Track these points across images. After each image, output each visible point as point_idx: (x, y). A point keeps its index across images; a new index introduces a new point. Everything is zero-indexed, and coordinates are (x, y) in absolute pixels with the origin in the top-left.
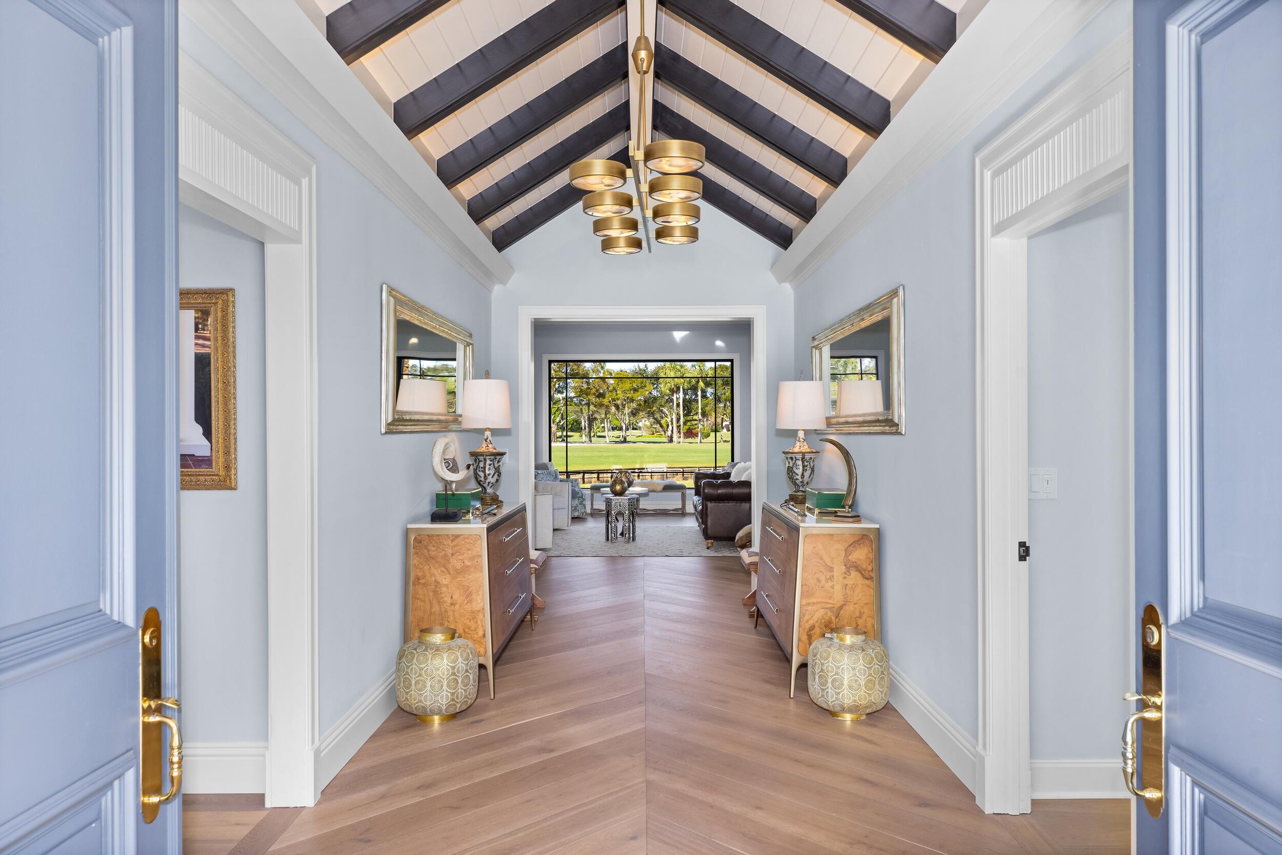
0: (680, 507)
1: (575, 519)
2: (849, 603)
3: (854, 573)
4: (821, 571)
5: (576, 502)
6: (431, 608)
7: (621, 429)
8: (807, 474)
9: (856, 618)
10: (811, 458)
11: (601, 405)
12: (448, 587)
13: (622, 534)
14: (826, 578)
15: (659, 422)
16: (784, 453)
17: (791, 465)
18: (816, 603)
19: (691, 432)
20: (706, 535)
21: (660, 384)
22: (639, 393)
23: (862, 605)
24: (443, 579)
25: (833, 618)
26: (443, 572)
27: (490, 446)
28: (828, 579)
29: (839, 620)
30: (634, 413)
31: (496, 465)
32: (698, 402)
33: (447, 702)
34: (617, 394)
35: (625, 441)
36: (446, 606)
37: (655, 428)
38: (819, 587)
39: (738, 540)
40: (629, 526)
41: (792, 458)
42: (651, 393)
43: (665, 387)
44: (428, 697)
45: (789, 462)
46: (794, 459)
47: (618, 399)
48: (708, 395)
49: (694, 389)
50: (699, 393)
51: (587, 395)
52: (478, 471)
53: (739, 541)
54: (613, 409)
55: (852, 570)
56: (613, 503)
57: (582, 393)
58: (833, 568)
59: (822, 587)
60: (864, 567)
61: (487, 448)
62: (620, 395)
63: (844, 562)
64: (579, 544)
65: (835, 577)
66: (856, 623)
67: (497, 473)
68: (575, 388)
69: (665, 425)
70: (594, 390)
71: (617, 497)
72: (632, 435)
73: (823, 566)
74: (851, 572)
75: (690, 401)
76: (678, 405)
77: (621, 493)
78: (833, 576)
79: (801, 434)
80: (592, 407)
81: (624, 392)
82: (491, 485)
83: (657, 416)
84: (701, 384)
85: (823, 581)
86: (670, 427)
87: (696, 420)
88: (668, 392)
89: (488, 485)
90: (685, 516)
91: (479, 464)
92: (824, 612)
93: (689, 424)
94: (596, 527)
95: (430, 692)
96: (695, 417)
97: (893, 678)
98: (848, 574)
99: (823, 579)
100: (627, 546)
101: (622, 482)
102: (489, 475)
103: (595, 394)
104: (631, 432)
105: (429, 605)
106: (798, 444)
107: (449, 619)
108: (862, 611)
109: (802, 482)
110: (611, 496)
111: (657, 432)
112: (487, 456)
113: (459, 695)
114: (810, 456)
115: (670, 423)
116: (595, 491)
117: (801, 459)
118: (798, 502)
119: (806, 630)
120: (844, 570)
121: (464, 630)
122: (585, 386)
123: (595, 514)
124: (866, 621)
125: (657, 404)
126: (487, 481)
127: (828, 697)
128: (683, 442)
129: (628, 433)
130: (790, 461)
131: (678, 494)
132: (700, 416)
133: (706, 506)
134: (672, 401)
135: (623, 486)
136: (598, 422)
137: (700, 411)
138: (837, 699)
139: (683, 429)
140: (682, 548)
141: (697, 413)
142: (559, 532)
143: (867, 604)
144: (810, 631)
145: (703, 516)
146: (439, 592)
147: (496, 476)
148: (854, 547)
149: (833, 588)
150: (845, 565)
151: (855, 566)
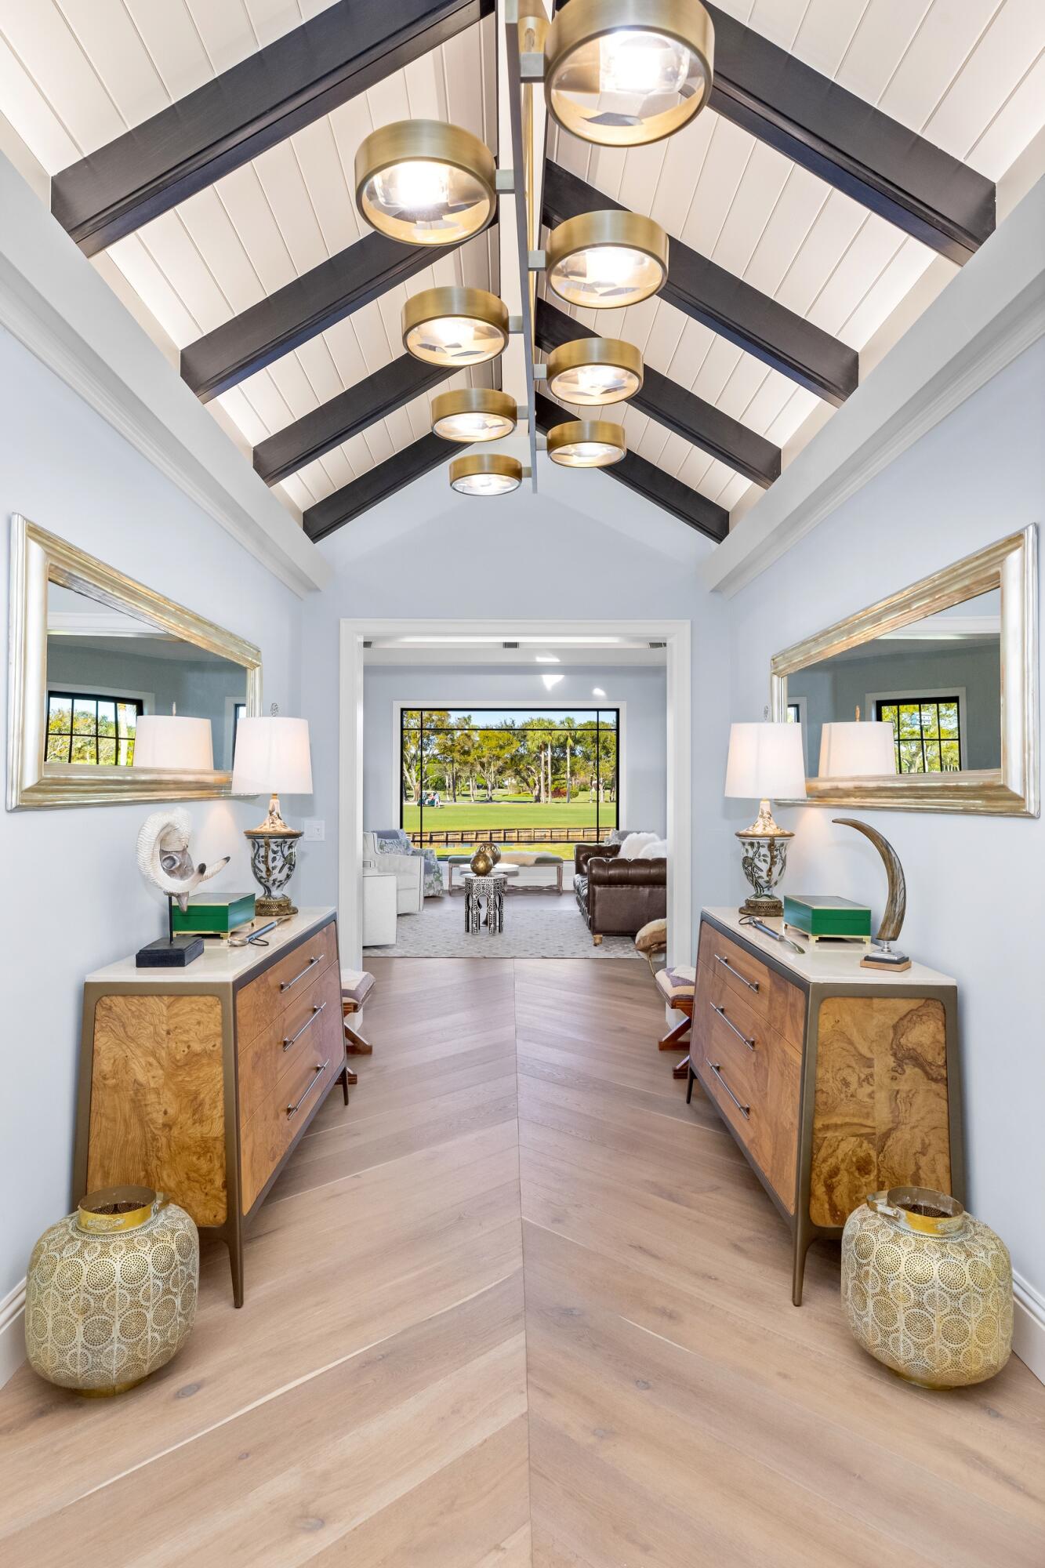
0: (555, 883)
1: (430, 899)
2: (903, 1127)
3: (910, 1070)
4: (849, 1066)
5: (431, 878)
6: (127, 1133)
7: (486, 788)
8: (776, 869)
9: (915, 1154)
10: (782, 845)
11: (466, 763)
12: (159, 1094)
13: (486, 922)
14: (859, 1078)
15: (525, 780)
16: (739, 835)
17: (750, 854)
18: (842, 1125)
19: (559, 791)
20: (593, 928)
21: (528, 741)
22: (506, 750)
23: (926, 1130)
24: (151, 1079)
25: (873, 1154)
26: (151, 1065)
27: (278, 822)
28: (864, 1081)
29: (885, 1157)
30: (500, 772)
31: (286, 853)
32: (566, 759)
33: (121, 1363)
34: (482, 752)
35: (491, 800)
36: (156, 1128)
37: (522, 787)
38: (847, 1096)
39: (639, 941)
40: (495, 914)
41: (752, 844)
42: (517, 751)
43: (532, 745)
44: (79, 1358)
45: (747, 850)
46: (756, 845)
47: (484, 757)
48: (577, 753)
49: (563, 746)
50: (568, 751)
51: (451, 752)
52: (257, 861)
53: (641, 942)
54: (479, 768)
55: (906, 1064)
56: (475, 885)
57: (446, 750)
58: (873, 1059)
59: (852, 1096)
60: (930, 1058)
61: (272, 825)
62: (486, 752)
63: (892, 1048)
64: (431, 937)
65: (875, 1077)
66: (917, 1164)
67: (288, 866)
68: (439, 744)
69: (532, 784)
70: (459, 747)
71: (480, 878)
72: (497, 793)
73: (853, 1056)
74: (905, 1067)
75: (558, 760)
76: (546, 763)
77: (485, 873)
78: (872, 1075)
79: (765, 807)
80: (456, 765)
81: (490, 749)
82: (277, 884)
83: (524, 774)
84: (570, 742)
85: (854, 1085)
86: (537, 787)
87: (564, 779)
88: (535, 749)
89: (274, 884)
90: (561, 895)
91: (258, 850)
92: (857, 1143)
93: (556, 782)
94: (453, 910)
95: (84, 1346)
96: (562, 776)
97: (1018, 1302)
98: (900, 1070)
99: (853, 1080)
100: (493, 940)
101: (486, 858)
102: (274, 868)
103: (459, 751)
104: (497, 791)
105: (122, 1127)
106: (760, 821)
107: (160, 1154)
108: (927, 1142)
109: (768, 882)
110: (472, 876)
111: (523, 791)
112: (271, 837)
113: (149, 1347)
114: (782, 841)
115: (537, 782)
116: (454, 865)
117: (766, 846)
118: (763, 914)
119: (822, 1177)
120: (894, 1065)
121: (187, 1174)
122: (450, 743)
123: (453, 892)
124: (934, 1160)
125: (524, 762)
126: (271, 878)
127: (897, 1348)
128: (551, 802)
129: (494, 791)
130: (749, 848)
131: (553, 869)
132: (569, 776)
133: (594, 890)
134: (540, 759)
135: (487, 864)
136: (463, 780)
137: (568, 770)
138: (917, 1357)
139: (551, 788)
140: (562, 944)
141: (565, 772)
142: (408, 917)
143: (935, 1128)
144: (831, 1177)
145: (589, 903)
146: (143, 1103)
147: (286, 870)
148: (910, 1021)
149: (873, 1098)
150: (895, 1055)
151: (912, 1058)
